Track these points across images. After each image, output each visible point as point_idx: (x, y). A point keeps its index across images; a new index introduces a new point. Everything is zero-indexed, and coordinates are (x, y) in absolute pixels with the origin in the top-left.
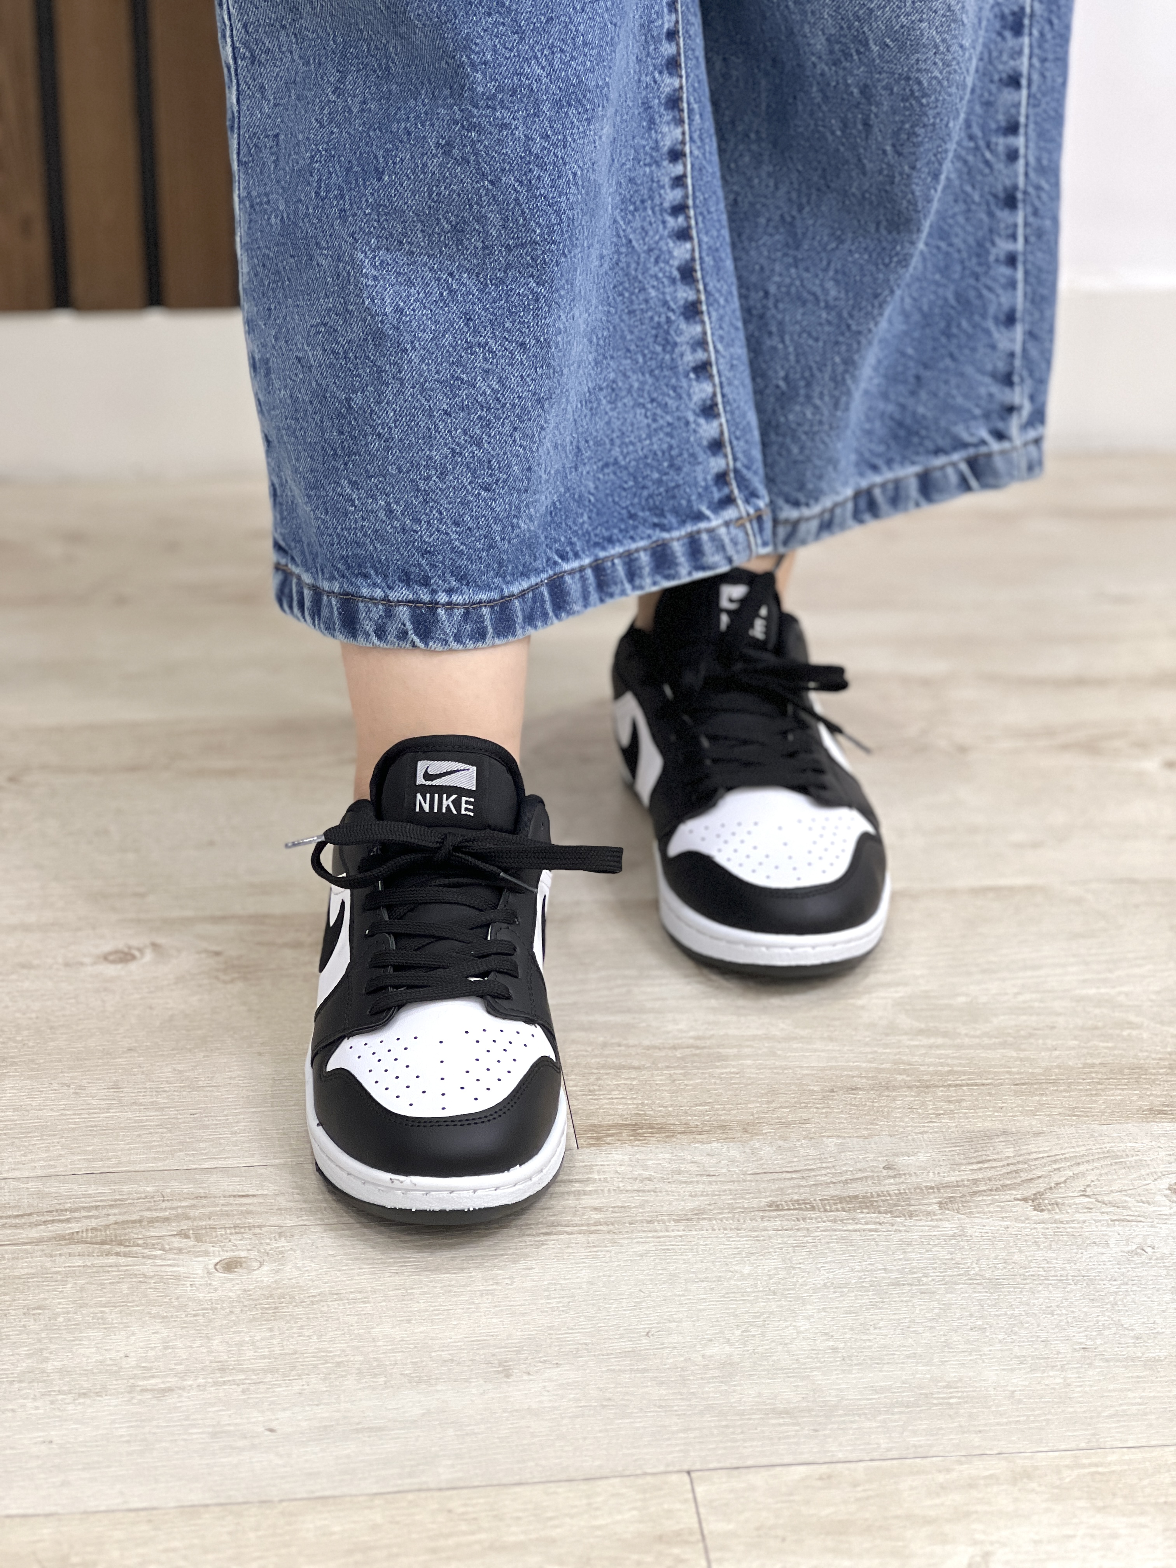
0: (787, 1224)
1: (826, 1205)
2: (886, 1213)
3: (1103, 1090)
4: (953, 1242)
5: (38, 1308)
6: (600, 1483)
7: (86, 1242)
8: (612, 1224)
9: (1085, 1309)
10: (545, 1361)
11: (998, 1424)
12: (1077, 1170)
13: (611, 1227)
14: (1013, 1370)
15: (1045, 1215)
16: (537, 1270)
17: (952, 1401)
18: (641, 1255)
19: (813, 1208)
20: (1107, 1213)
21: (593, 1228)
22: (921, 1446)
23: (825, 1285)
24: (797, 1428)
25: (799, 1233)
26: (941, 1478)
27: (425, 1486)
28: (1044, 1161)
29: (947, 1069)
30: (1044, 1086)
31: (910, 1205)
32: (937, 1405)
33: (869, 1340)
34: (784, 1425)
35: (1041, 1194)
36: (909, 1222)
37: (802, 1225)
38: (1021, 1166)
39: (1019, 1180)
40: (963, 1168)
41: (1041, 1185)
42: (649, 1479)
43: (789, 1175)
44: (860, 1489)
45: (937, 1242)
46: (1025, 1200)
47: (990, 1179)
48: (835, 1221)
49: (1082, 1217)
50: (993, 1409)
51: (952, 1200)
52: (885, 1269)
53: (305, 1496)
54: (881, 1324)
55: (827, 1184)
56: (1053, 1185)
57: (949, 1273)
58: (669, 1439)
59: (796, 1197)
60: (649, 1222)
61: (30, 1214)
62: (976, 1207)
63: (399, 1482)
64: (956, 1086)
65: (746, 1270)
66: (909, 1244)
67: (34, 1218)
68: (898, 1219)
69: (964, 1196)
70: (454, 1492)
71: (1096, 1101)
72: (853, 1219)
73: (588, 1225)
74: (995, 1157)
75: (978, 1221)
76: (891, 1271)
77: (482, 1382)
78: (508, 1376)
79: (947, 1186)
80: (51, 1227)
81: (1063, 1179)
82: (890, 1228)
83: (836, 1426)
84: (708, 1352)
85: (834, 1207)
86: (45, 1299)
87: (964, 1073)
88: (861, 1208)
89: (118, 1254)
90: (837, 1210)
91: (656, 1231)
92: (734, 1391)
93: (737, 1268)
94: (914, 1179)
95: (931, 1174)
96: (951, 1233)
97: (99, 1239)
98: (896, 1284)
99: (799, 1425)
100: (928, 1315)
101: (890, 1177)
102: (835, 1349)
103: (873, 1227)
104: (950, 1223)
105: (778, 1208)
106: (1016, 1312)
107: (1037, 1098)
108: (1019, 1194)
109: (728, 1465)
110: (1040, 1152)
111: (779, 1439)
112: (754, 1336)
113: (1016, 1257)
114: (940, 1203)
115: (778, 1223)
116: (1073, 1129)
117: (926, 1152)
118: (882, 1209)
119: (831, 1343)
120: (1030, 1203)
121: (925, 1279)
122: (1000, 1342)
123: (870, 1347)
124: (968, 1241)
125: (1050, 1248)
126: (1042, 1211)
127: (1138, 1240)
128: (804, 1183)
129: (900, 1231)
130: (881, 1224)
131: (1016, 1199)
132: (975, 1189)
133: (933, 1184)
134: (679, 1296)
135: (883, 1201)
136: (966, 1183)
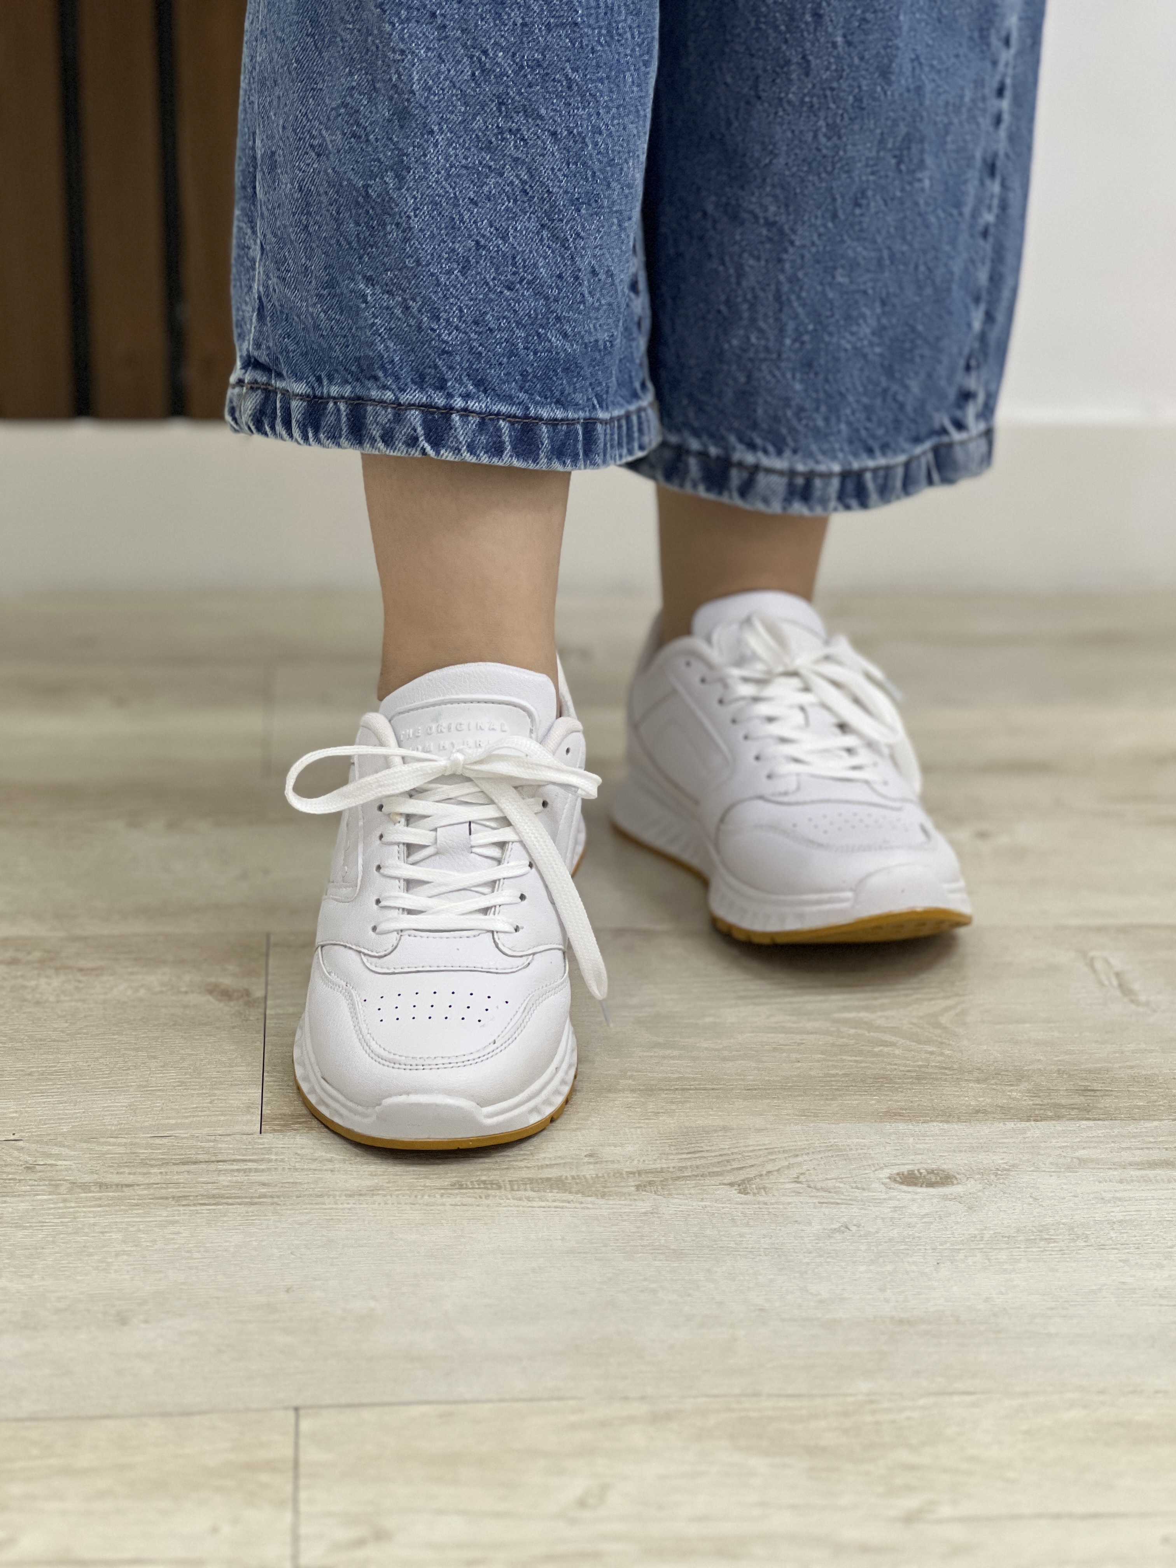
0: (467, 1201)
1: (514, 1185)
2: (577, 1193)
3: (840, 1095)
4: (644, 1218)
6: (196, 1417)
8: (278, 1197)
9: (772, 1277)
10: (169, 1312)
11: (648, 1372)
12: (792, 1161)
13: (276, 1200)
14: (677, 1326)
15: (749, 1197)
16: (184, 1235)
18: (301, 1224)
19: (499, 1188)
20: (817, 1197)
21: (256, 1200)
22: (559, 1390)
23: (494, 1252)
24: (427, 1372)
25: (480, 1208)
26: (573, 1418)
28: (761, 1153)
29: (676, 1076)
30: (778, 1091)
31: (605, 1187)
32: (585, 1354)
33: (528, 1299)
34: (415, 1369)
35: (749, 1180)
36: (602, 1202)
37: (484, 1201)
38: (735, 1156)
39: (729, 1168)
40: (671, 1157)
41: (752, 1173)
42: (252, 1414)
44: (481, 1425)
45: (626, 1218)
46: (731, 1184)
47: (697, 1167)
48: (520, 1199)
49: (790, 1200)
50: (647, 1359)
51: (651, 1183)
52: (563, 1239)
54: (545, 1285)
55: (521, 1168)
56: (764, 1173)
57: (632, 1243)
58: (284, 1380)
59: (484, 1178)
60: (319, 1196)
62: (676, 1189)
64: (683, 1090)
65: (412, 1238)
66: (596, 1219)
68: (589, 1199)
69: (666, 1180)
70: (34, 1423)
71: (829, 1105)
72: (540, 1197)
73: (252, 1197)
74: (709, 1148)
75: (676, 1200)
76: (569, 1241)
77: (93, 1329)
78: (123, 1324)
79: (647, 1172)
81: (777, 1168)
82: (578, 1205)
83: (470, 1371)
84: (349, 1306)
85: (522, 1187)
87: (694, 1079)
88: (552, 1188)
90: (526, 1190)
91: (324, 1204)
92: (368, 1340)
93: (402, 1236)
94: (616, 1166)
95: (635, 1162)
96: (643, 1210)
98: (571, 1252)
99: (430, 1369)
100: (598, 1279)
101: (590, 1163)
102: (488, 1306)
103: (560, 1204)
104: (644, 1203)
105: (461, 1186)
106: (696, 1277)
107: (768, 1101)
108: (727, 1179)
109: (341, 1403)
110: (758, 1145)
111: (405, 1380)
112: (404, 1293)
113: (708, 1232)
114: (638, 1187)
115: (457, 1199)
116: (799, 1127)
117: (635, 1144)
118: (574, 1190)
120: (736, 1187)
121: (603, 1249)
124: (659, 1217)
125: (748, 1225)
126: (747, 1194)
127: (845, 1219)
128: (496, 1166)
129: (588, 1208)
130: (569, 1202)
131: (720, 1184)
132: (680, 1174)
133: (635, 1170)
134: (333, 1258)
135: (577, 1184)
136: (671, 1170)
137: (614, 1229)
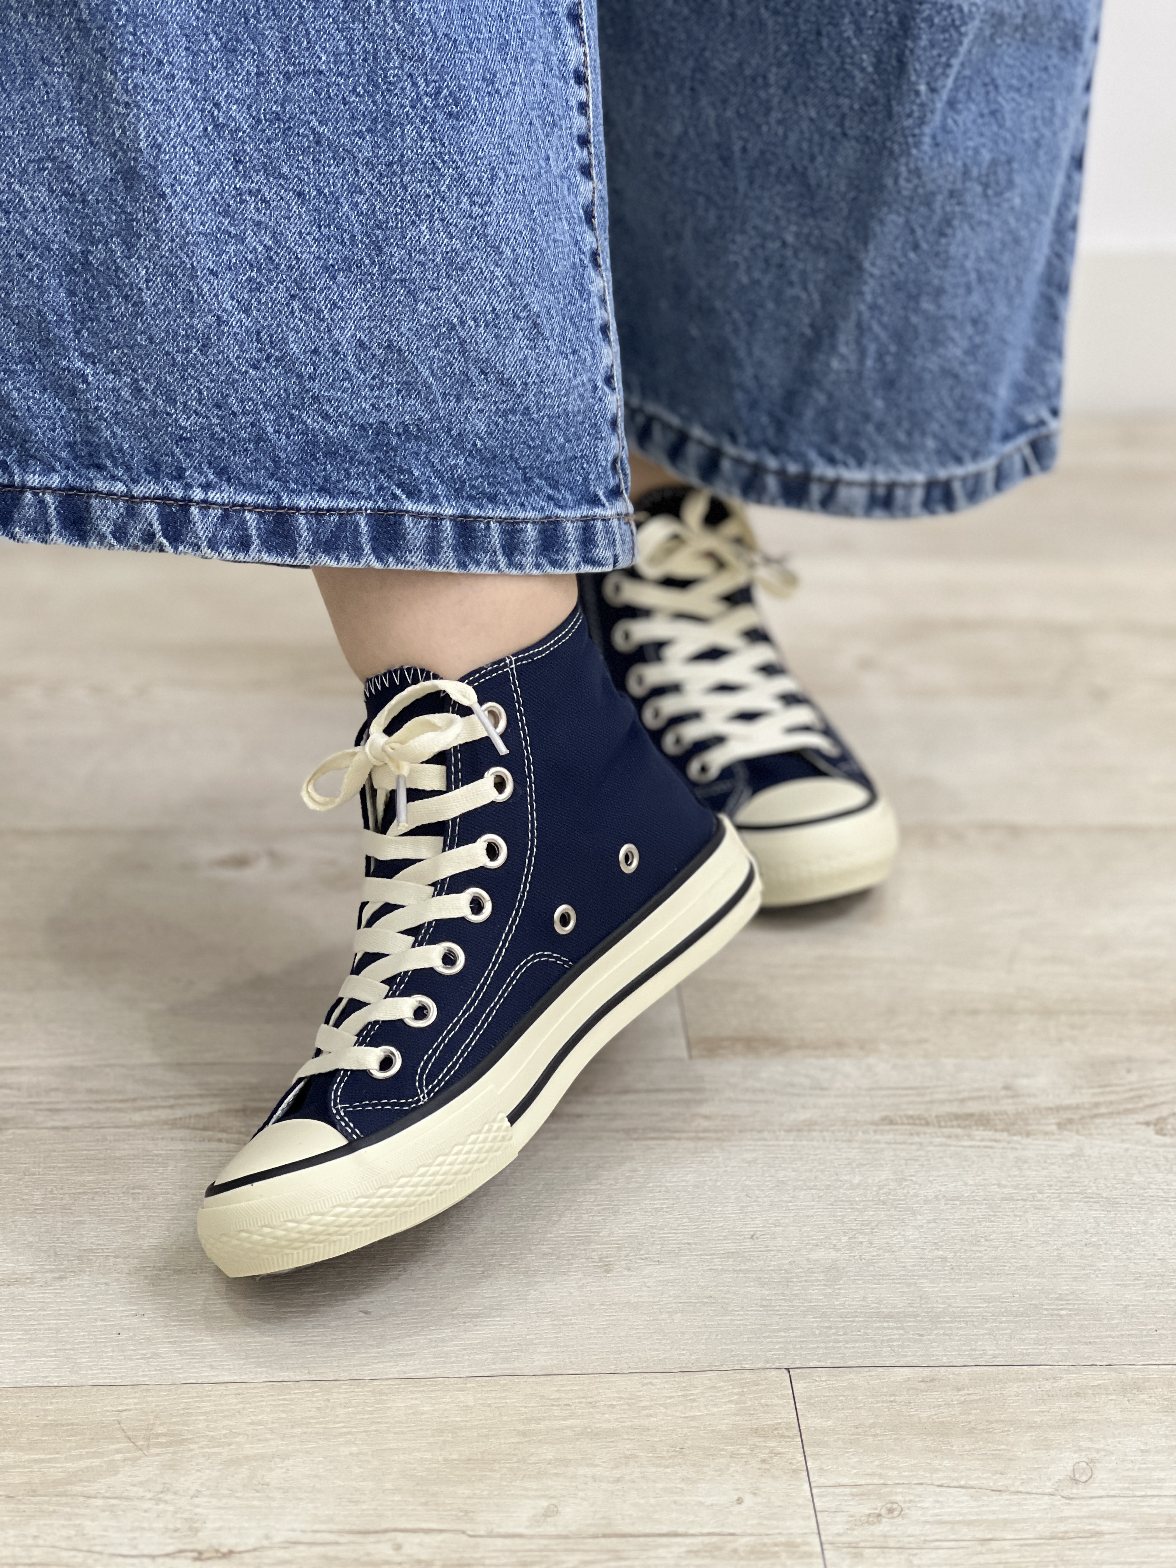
0: (900, 1138)
1: (941, 1121)
2: (1003, 1130)
4: (1071, 1161)
5: (139, 1187)
6: (697, 1375)
7: (188, 1128)
8: (721, 1131)
10: (646, 1258)
11: (1110, 1336)
13: (720, 1135)
14: (1125, 1286)
15: (1168, 1140)
16: (642, 1173)
17: (1062, 1312)
18: (748, 1162)
19: (927, 1124)
21: (701, 1135)
22: (1028, 1354)
23: (936, 1197)
24: (902, 1332)
25: (914, 1147)
26: (1048, 1386)
27: (518, 1372)
28: (1170, 1088)
29: (1071, 996)
31: (1027, 1124)
32: (1046, 1315)
33: (980, 1252)
34: (888, 1328)
35: (1164, 1119)
36: (1026, 1141)
37: (916, 1139)
38: (1144, 1092)
39: (1141, 1105)
40: (1084, 1091)
41: (1165, 1111)
42: (747, 1374)
43: (905, 1092)
44: (961, 1393)
45: (1054, 1160)
46: (1147, 1124)
47: (1111, 1103)
48: (949, 1137)
50: (1105, 1322)
51: (1070, 1121)
52: (999, 1185)
53: (396, 1376)
54: (992, 1237)
55: (942, 1102)
57: (1065, 1190)
58: (769, 1337)
59: (910, 1113)
60: (760, 1131)
61: (134, 1100)
62: (1095, 1128)
63: (493, 1367)
64: (1080, 1013)
65: (856, 1181)
66: (1025, 1162)
67: (139, 1104)
68: (1016, 1138)
69: (1084, 1117)
70: (549, 1378)
72: (969, 1136)
73: (696, 1132)
74: (1118, 1082)
75: (1098, 1141)
76: (1005, 1186)
77: (581, 1276)
78: (607, 1271)
79: (1067, 1108)
80: (154, 1113)
82: (1006, 1146)
83: (941, 1332)
84: (814, 1256)
85: (949, 1124)
86: (146, 1180)
88: (976, 1125)
89: (220, 1140)
90: (952, 1127)
91: (765, 1140)
92: (839, 1294)
93: (847, 1177)
94: (1033, 1100)
95: (1051, 1096)
96: (1069, 1152)
97: (201, 1126)
98: (1009, 1198)
99: (904, 1329)
100: (1041, 1230)
101: (1007, 1097)
102: (944, 1259)
103: (989, 1144)
104: (1069, 1143)
105: (891, 1122)
106: (1134, 1230)
107: (1164, 1027)
108: (1142, 1118)
109: (830, 1365)
110: (1165, 1079)
111: (883, 1341)
112: (861, 1243)
113: (1135, 1178)
114: (1059, 1126)
115: (890, 1137)
117: (1047, 1075)
118: (999, 1127)
119: (940, 1253)
120: (1152, 1127)
121: (1040, 1196)
122: (1115, 1258)
123: (979, 1258)
124: (1086, 1161)
126: (1164, 1135)
128: (919, 1099)
129: (1016, 1149)
130: (996, 1141)
131: (1138, 1123)
132: (1095, 1111)
133: (1051, 1105)
134: (786, 1202)
135: (1000, 1120)
136: (1087, 1106)
137: (1045, 1172)
